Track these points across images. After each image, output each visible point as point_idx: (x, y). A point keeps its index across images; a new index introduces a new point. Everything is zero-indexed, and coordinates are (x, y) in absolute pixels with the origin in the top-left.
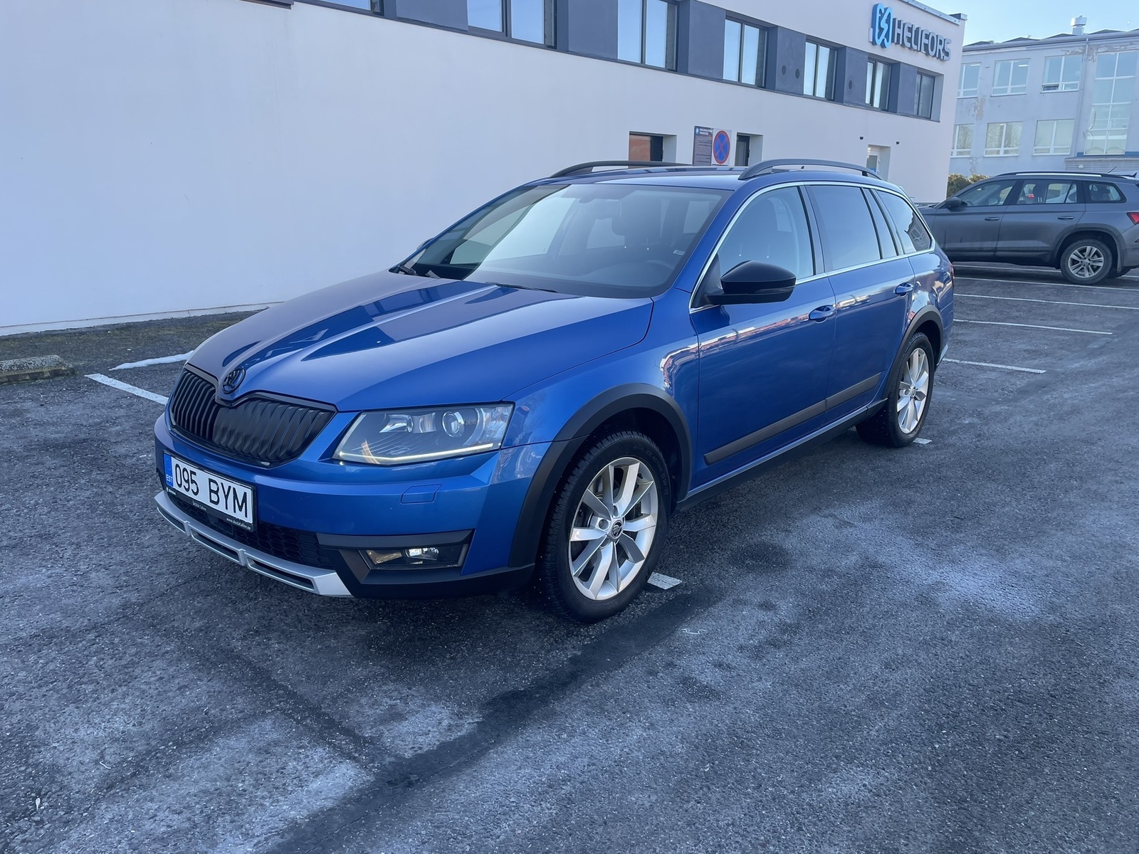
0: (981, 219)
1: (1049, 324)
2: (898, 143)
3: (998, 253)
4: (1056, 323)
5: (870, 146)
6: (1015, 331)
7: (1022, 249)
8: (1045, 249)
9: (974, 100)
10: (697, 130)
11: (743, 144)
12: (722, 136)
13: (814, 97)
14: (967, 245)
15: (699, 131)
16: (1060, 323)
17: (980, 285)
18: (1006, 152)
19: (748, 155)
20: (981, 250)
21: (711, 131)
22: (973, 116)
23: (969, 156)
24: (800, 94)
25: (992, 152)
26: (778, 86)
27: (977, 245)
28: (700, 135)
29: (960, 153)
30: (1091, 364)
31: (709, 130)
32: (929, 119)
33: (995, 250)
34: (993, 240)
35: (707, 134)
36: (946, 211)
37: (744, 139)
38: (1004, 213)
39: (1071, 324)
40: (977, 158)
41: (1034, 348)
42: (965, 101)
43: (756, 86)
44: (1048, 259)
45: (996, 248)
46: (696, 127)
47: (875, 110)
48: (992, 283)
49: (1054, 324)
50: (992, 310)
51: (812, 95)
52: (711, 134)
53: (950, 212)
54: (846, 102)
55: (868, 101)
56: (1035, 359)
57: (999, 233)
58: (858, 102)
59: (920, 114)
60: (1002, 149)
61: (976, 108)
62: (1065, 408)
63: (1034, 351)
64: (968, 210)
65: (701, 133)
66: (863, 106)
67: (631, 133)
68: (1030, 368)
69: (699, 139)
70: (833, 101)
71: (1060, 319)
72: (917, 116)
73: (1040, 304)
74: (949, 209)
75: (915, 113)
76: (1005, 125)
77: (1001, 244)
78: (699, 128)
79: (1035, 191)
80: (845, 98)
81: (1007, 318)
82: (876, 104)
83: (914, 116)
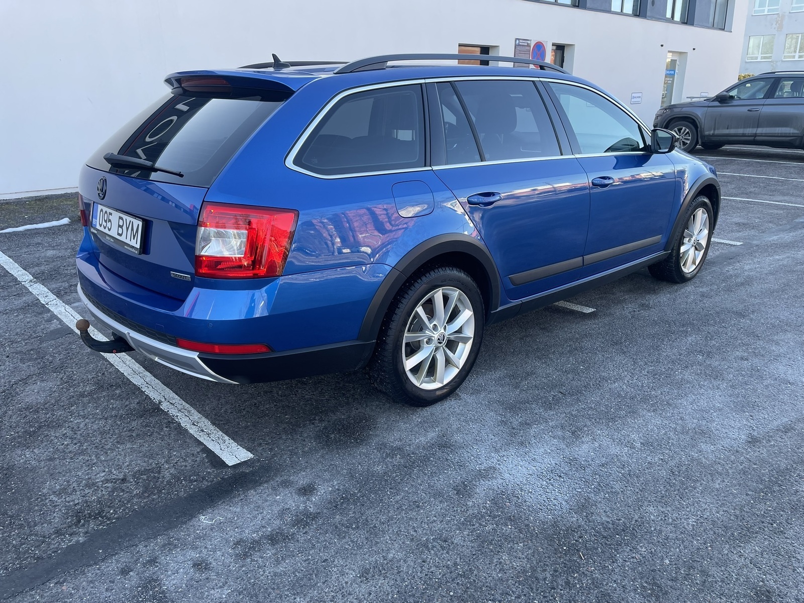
0: (745, 109)
1: (774, 199)
2: (694, 49)
3: (757, 138)
4: (781, 198)
5: (669, 52)
6: (740, 205)
7: (776, 135)
8: (796, 135)
9: (776, 16)
10: (517, 42)
11: (559, 52)
12: (539, 47)
13: (621, 13)
14: (732, 131)
15: (519, 42)
16: (786, 198)
17: (738, 164)
18: (800, 57)
19: (563, 61)
20: (744, 135)
21: (529, 42)
22: (775, 28)
23: (770, 60)
24: (609, 11)
25: (790, 57)
26: (588, 5)
27: (740, 131)
28: (520, 45)
29: (765, 58)
30: (787, 237)
31: (527, 42)
32: (723, 30)
33: (755, 135)
34: (753, 127)
35: (526, 44)
36: (717, 103)
37: (560, 49)
38: (763, 105)
39: (793, 199)
40: (777, 62)
41: (745, 221)
42: (769, 17)
43: (571, 6)
44: (797, 143)
45: (756, 133)
46: (516, 39)
47: (676, 23)
48: (749, 162)
49: (778, 200)
50: (733, 186)
51: (620, 11)
52: (529, 45)
53: (720, 105)
54: (649, 17)
55: (669, 15)
56: (740, 232)
57: (758, 122)
58: (661, 17)
59: (715, 26)
60: (797, 54)
61: (777, 22)
62: (739, 280)
63: (744, 224)
64: (735, 103)
65: (520, 44)
66: (664, 20)
67: (460, 45)
68: (731, 240)
69: (518, 48)
70: (638, 16)
71: (788, 194)
72: (713, 27)
73: (778, 181)
74: (719, 102)
75: (710, 24)
76: (800, 35)
77: (760, 131)
78: (519, 39)
79: (792, 87)
80: (648, 14)
81: (742, 193)
82: (677, 17)
83: (708, 28)
